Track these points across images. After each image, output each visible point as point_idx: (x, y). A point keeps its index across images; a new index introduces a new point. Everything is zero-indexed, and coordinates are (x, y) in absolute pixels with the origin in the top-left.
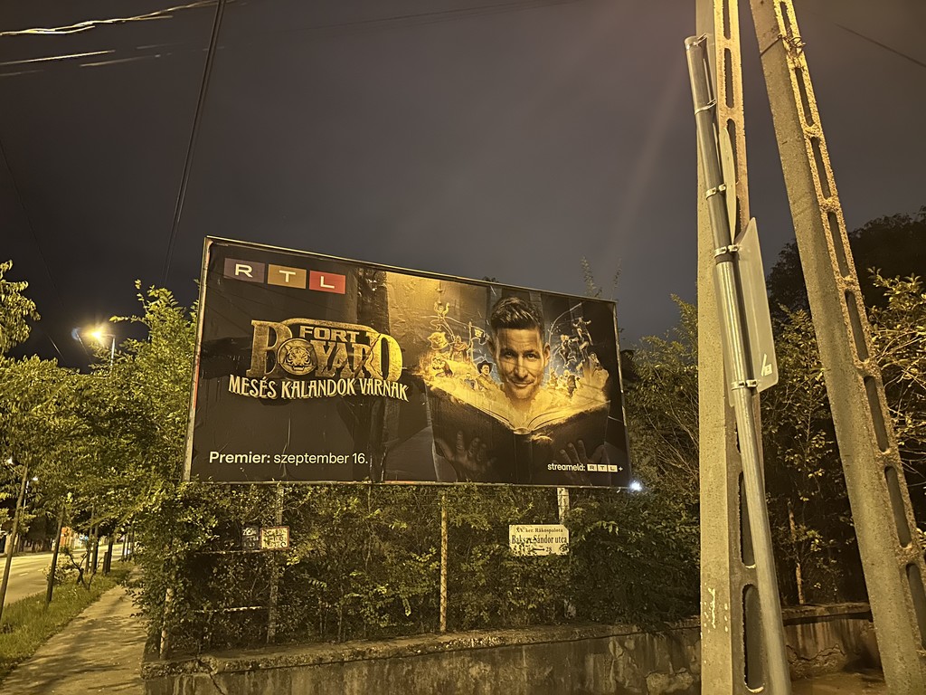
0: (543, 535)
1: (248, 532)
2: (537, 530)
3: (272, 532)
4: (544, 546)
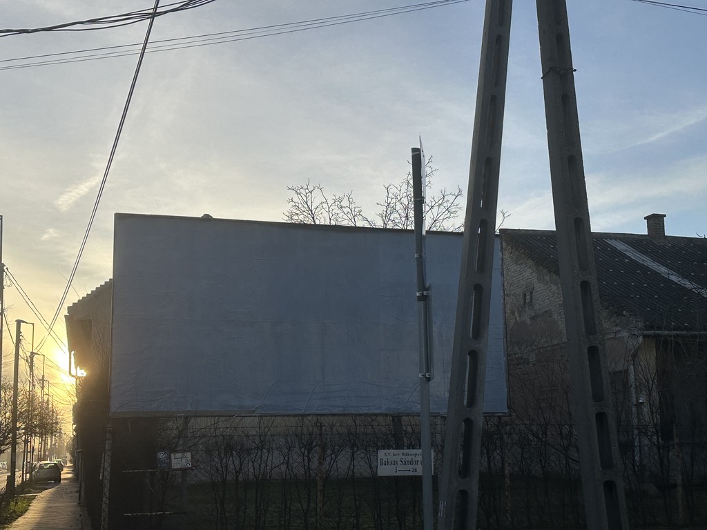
0: (409, 458)
1: (161, 455)
2: (403, 454)
3: (179, 455)
4: (410, 467)
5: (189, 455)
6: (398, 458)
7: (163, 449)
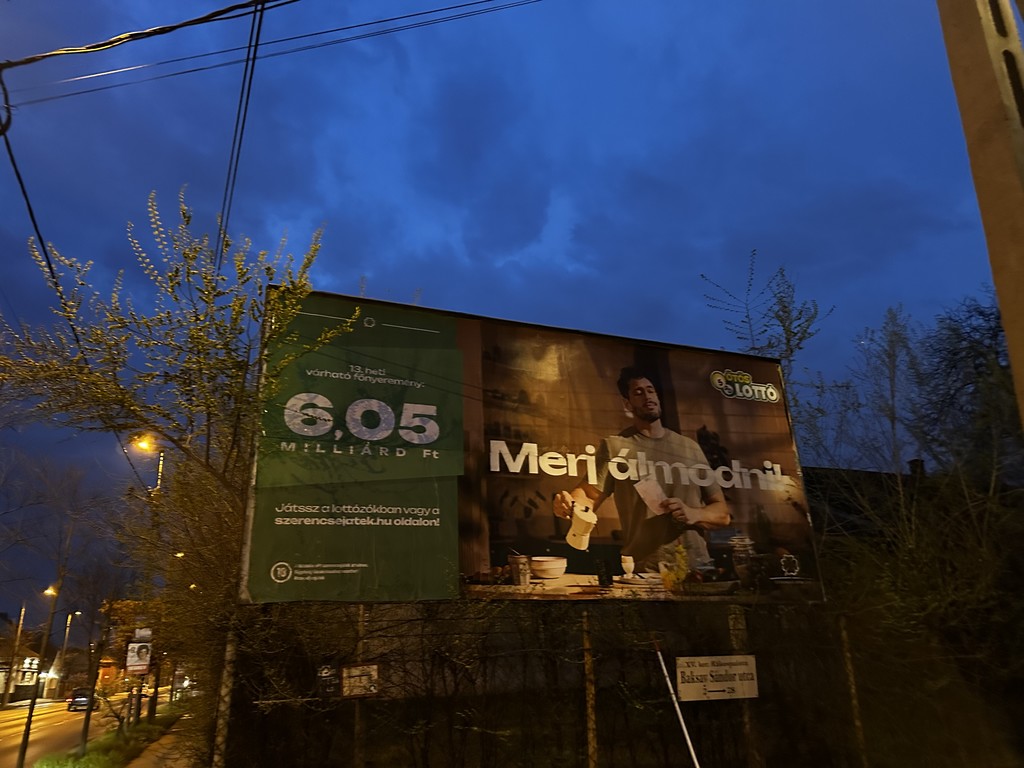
0: (722, 671)
1: (325, 672)
2: (714, 664)
3: (356, 672)
4: (725, 685)
5: (374, 670)
6: (705, 671)
7: (327, 661)
